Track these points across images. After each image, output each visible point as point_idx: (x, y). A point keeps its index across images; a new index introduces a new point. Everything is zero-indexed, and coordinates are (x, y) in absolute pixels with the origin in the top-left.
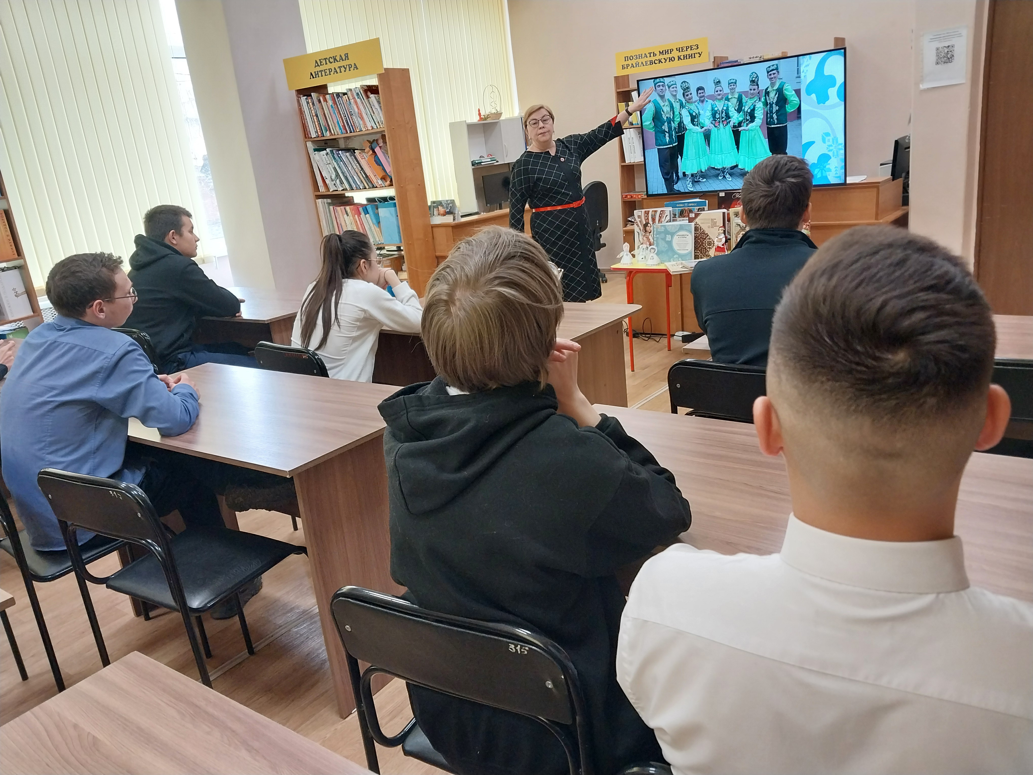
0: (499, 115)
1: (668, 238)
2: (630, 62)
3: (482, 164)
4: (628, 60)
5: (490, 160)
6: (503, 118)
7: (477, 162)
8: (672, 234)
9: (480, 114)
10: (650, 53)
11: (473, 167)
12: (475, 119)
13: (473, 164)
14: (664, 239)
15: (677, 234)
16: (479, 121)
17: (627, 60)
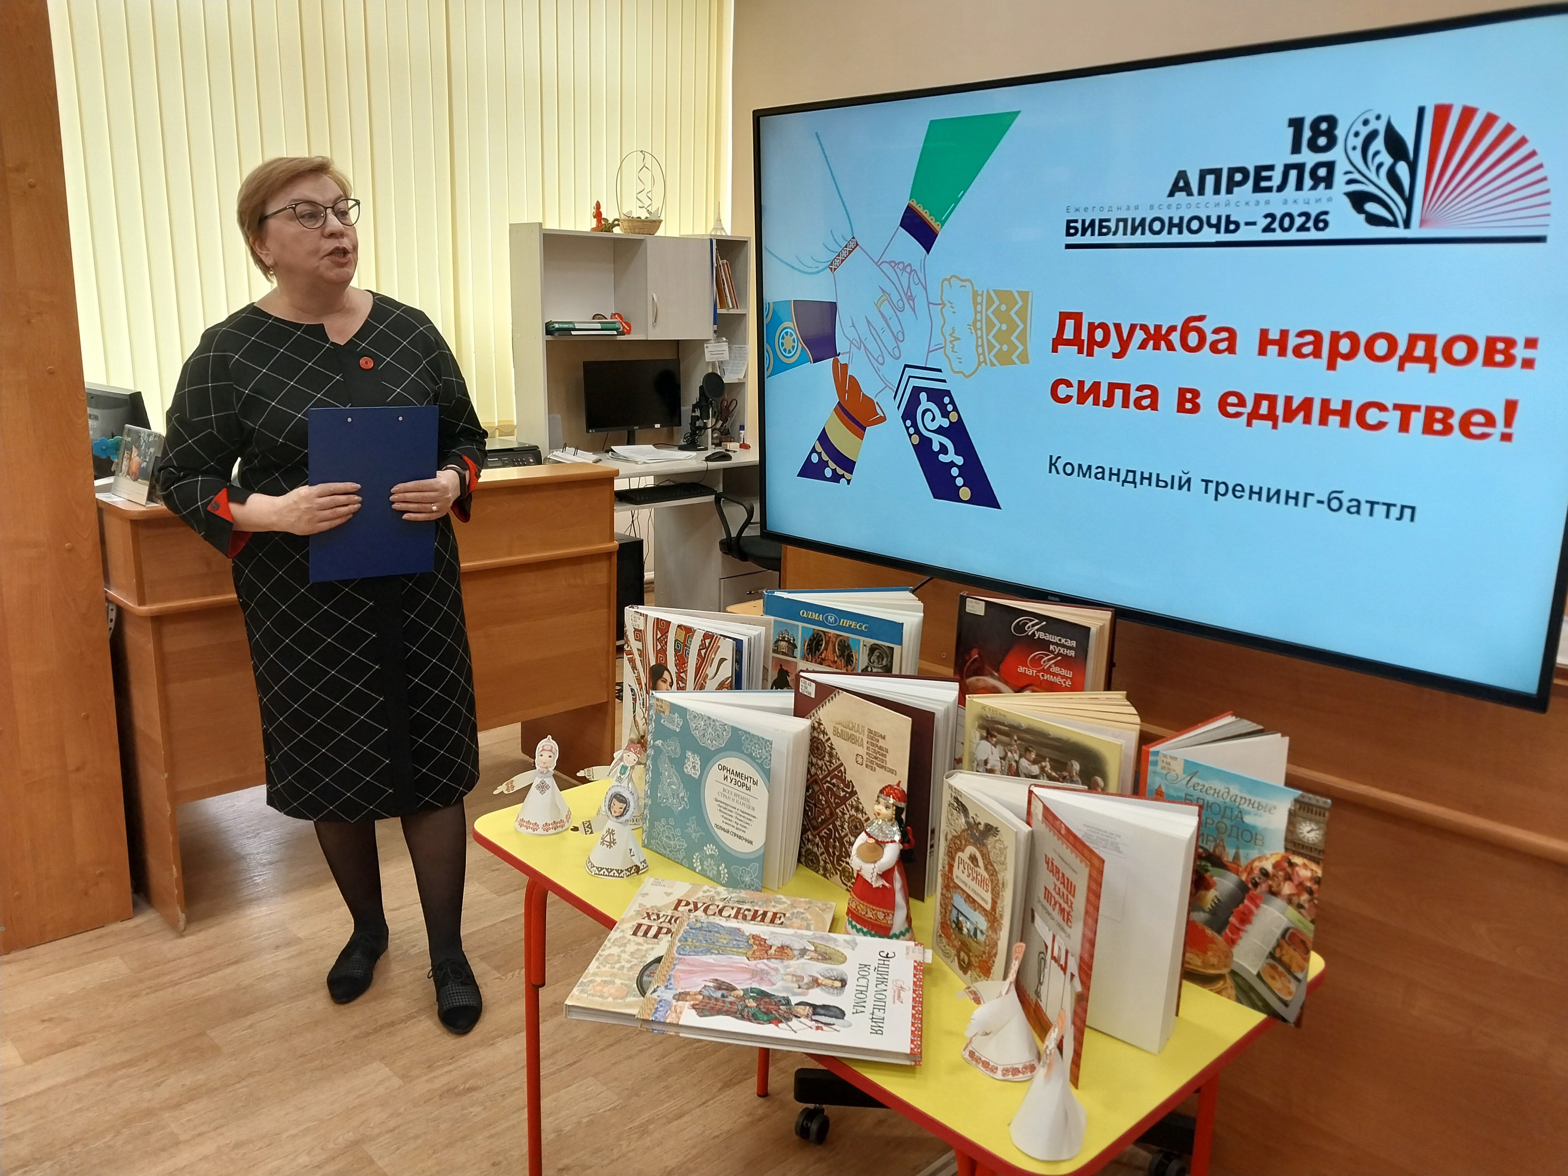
0: (652, 224)
1: (692, 764)
3: (573, 333)
5: (599, 326)
6: (660, 233)
7: (557, 326)
8: (707, 757)
9: (598, 215)
11: (549, 338)
12: (586, 225)
13: (549, 330)
14: (679, 763)
15: (723, 762)
16: (593, 230)
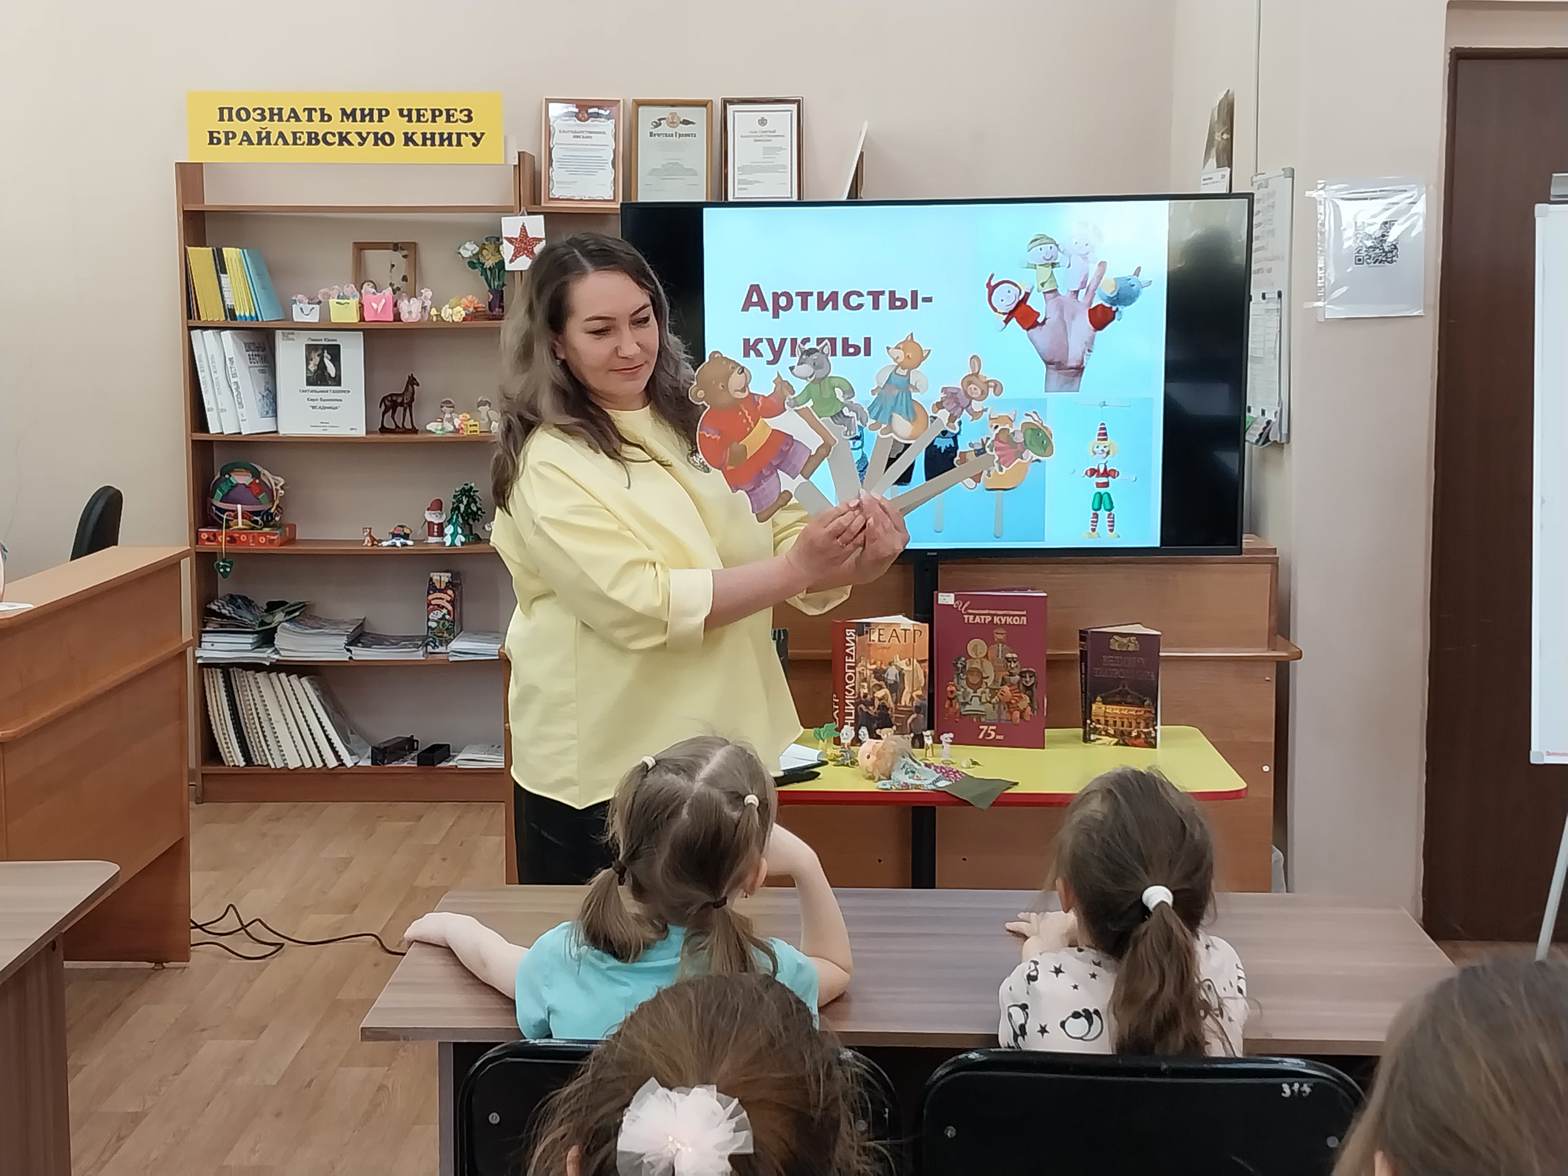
2: (237, 126)
4: (230, 119)
10: (310, 111)
17: (226, 117)
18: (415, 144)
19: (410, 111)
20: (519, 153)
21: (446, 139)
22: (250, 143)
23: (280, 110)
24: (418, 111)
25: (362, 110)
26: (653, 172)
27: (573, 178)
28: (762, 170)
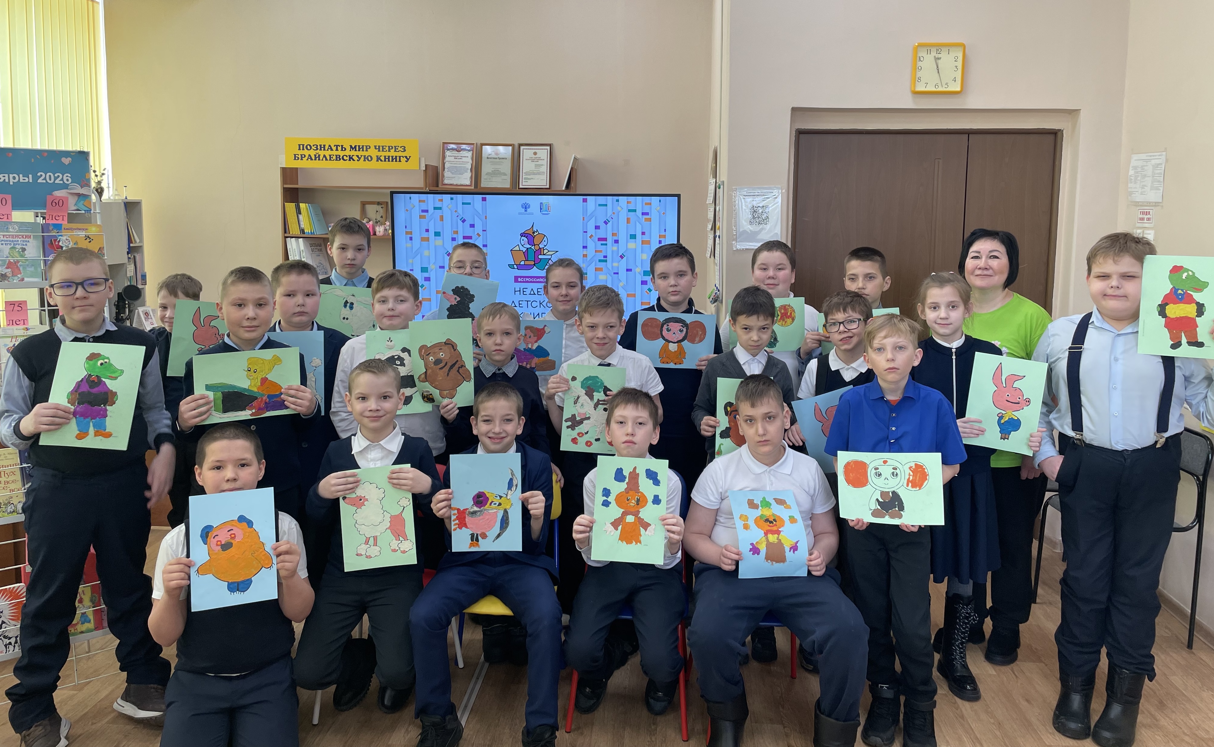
2: (306, 152)
4: (303, 149)
10: (337, 146)
17: (301, 148)
18: (381, 161)
19: (379, 146)
20: (426, 165)
21: (394, 159)
22: (312, 159)
23: (324, 146)
24: (383, 147)
25: (359, 146)
26: (487, 174)
27: (454, 176)
28: (534, 174)
